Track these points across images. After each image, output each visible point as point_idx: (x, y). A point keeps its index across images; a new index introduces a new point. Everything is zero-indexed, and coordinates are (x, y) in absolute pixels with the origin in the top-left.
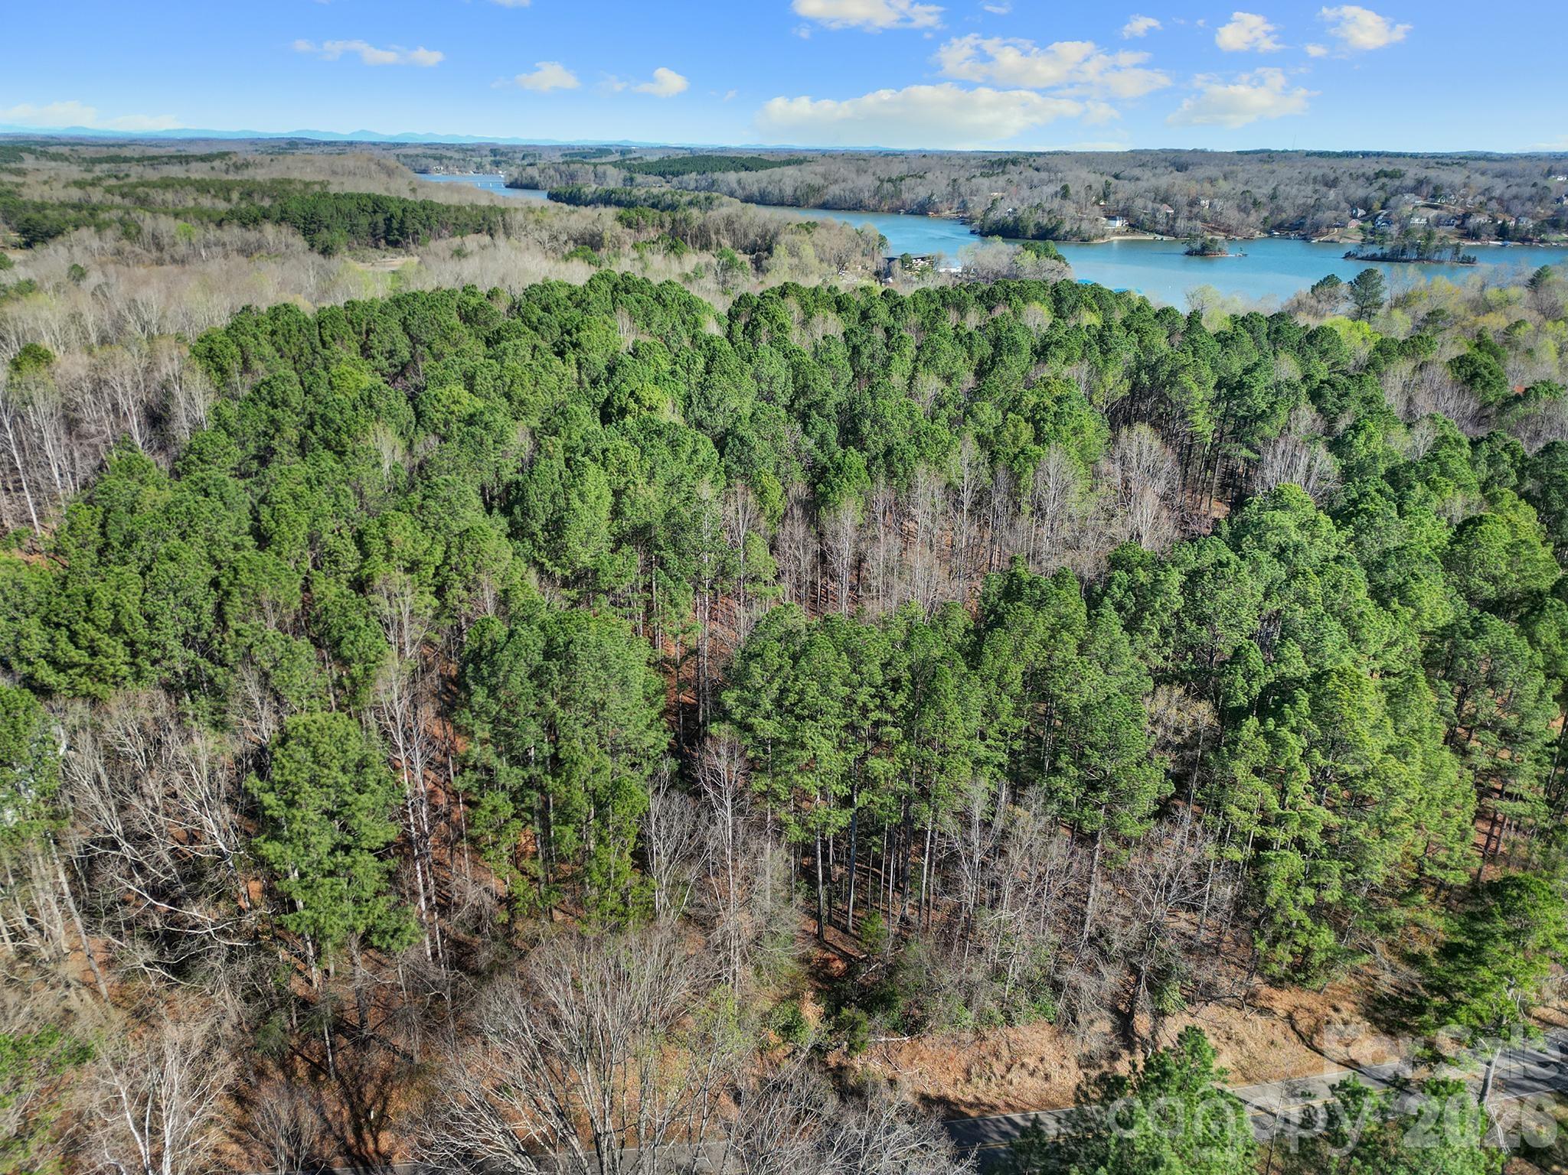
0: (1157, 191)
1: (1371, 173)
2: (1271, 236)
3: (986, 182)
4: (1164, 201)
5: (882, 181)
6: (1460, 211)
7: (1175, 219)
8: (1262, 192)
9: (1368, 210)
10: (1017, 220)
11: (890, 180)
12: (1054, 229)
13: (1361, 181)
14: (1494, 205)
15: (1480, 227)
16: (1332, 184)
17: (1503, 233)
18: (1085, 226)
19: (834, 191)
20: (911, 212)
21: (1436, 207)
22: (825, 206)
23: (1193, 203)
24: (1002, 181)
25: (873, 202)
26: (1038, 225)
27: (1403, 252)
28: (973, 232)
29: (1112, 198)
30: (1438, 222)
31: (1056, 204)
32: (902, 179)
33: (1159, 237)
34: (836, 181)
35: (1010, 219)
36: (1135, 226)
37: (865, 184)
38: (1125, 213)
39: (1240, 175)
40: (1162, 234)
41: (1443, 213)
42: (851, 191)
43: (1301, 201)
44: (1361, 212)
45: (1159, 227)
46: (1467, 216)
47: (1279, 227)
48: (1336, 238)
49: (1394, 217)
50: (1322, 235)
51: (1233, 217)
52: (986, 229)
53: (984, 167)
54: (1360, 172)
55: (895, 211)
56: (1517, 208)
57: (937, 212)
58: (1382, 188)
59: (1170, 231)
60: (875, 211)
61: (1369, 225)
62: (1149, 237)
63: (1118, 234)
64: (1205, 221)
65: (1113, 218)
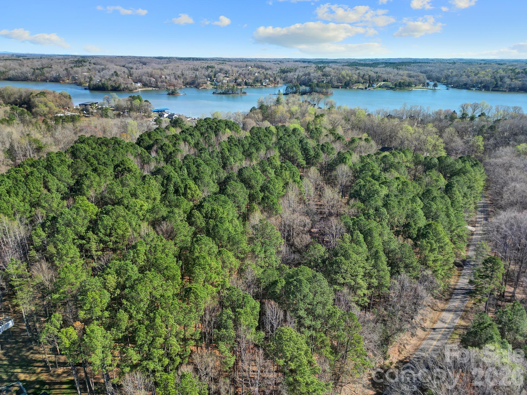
0: (148, 73)
1: (206, 67)
2: (187, 87)
3: (79, 69)
4: (151, 76)
5: (34, 69)
6: (234, 78)
7: (157, 83)
8: (179, 73)
9: (211, 78)
10: (103, 84)
11: (37, 69)
12: (118, 87)
13: (204, 69)
14: (241, 75)
15: (241, 82)
16: (197, 70)
17: (246, 84)
18: (129, 86)
19: (12, 73)
20: (51, 81)
21: (228, 77)
22: (9, 79)
23: (161, 77)
24: (85, 69)
25: (33, 78)
26: (112, 86)
27: (228, 91)
28: (86, 89)
29: (134, 75)
30: (230, 81)
31: (115, 78)
32: (43, 69)
33: (154, 89)
34: (10, 69)
35: (100, 84)
36: (145, 85)
37: (26, 70)
38: (140, 81)
39: (169, 68)
40: (154, 87)
41: (230, 79)
42: (21, 73)
43: (190, 75)
44: (209, 79)
45: (153, 85)
46: (236, 79)
47: (187, 84)
48: (206, 87)
49: (218, 80)
50: (201, 86)
51: (174, 81)
52: (91, 88)
53: (73, 63)
54: (203, 66)
55: (45, 80)
56: (247, 76)
57: (63, 81)
58: (212, 71)
59: (156, 86)
60: (35, 81)
61: (213, 83)
62: (151, 89)
63: (140, 88)
64: (166, 83)
65: (137, 83)
